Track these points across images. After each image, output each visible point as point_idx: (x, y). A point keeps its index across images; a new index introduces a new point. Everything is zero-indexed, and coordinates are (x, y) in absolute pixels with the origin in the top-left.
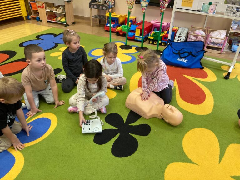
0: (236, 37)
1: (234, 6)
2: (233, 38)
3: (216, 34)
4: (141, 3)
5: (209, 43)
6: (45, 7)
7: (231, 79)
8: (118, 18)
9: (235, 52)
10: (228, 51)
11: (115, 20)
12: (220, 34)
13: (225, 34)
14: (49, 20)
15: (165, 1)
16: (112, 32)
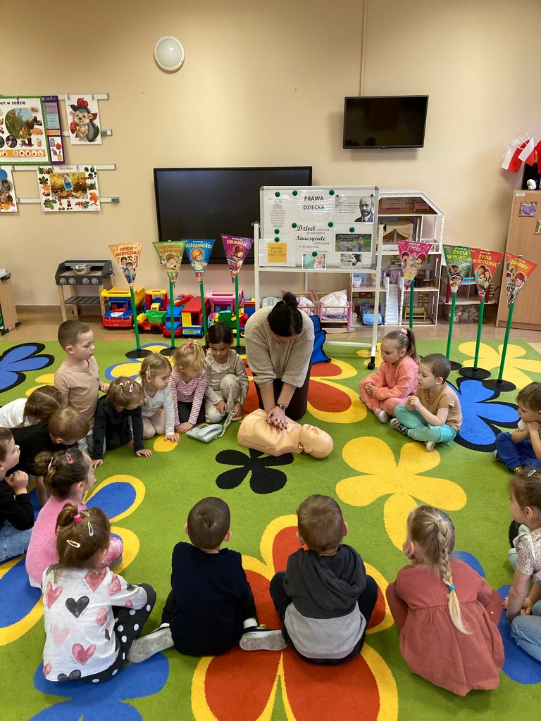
0: (365, 300)
1: (351, 253)
2: (360, 301)
3: (331, 300)
4: (193, 265)
5: (324, 318)
8: (129, 298)
9: (371, 326)
10: (359, 326)
12: (338, 298)
13: (346, 298)
15: (237, 257)
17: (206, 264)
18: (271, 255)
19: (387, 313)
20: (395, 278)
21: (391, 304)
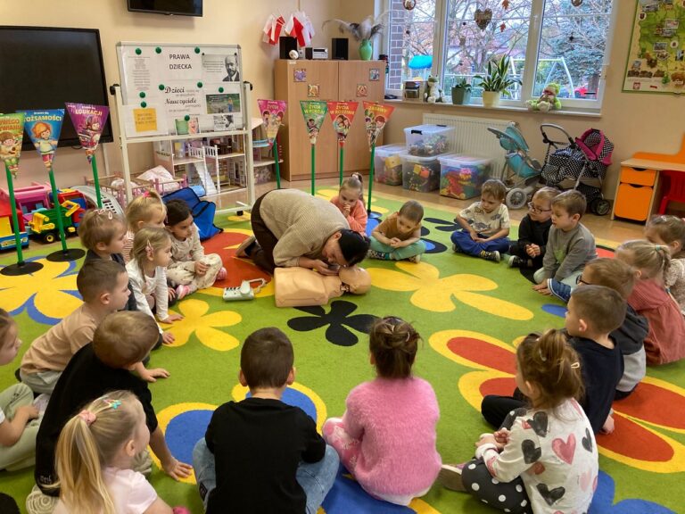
1: (223, 115)
12: (159, 174)
15: (92, 130)
17: (56, 142)
18: (140, 123)
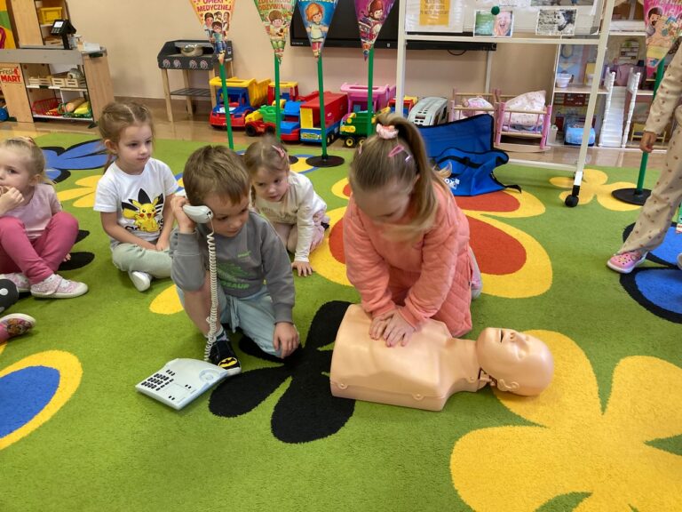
2: (564, 111)
4: (308, 30)
6: (21, 78)
7: (584, 206)
8: (246, 89)
9: (577, 145)
10: (559, 145)
11: (238, 96)
12: (531, 101)
13: (543, 101)
14: (37, 116)
15: (373, 18)
16: (235, 129)
17: (326, 29)
18: (426, 13)
19: (604, 128)
20: (623, 77)
21: (613, 115)
